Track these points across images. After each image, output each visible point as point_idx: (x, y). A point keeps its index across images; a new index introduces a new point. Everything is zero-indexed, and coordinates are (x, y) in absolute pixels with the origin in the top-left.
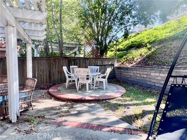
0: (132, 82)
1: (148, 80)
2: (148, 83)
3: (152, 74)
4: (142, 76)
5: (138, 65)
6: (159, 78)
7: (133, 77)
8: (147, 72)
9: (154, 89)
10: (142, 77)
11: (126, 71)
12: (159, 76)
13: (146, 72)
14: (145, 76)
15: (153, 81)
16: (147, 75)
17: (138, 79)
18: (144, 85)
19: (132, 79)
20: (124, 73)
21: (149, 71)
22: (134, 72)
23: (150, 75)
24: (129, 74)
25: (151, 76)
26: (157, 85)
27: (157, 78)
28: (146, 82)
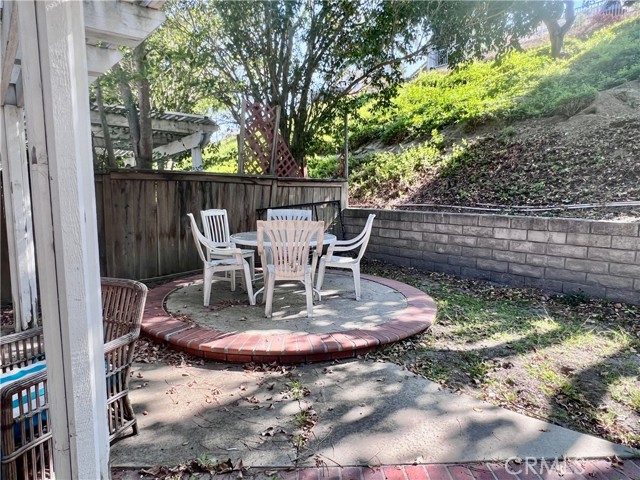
0: (415, 262)
1: (483, 253)
2: (483, 264)
3: (500, 234)
4: (459, 240)
5: (422, 202)
6: (528, 246)
7: (422, 244)
8: (479, 229)
9: (506, 283)
10: (457, 245)
11: (393, 225)
12: (527, 240)
13: (473, 225)
14: (471, 241)
15: (502, 256)
16: (478, 236)
17: (441, 250)
18: (465, 272)
19: (419, 253)
20: (385, 233)
21: (487, 223)
22: (425, 226)
23: (492, 237)
24: (405, 234)
25: (493, 241)
26: (517, 269)
27: (520, 248)
28: (474, 260)
